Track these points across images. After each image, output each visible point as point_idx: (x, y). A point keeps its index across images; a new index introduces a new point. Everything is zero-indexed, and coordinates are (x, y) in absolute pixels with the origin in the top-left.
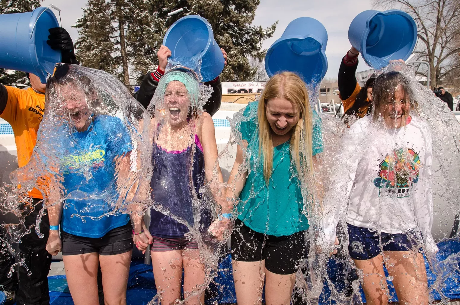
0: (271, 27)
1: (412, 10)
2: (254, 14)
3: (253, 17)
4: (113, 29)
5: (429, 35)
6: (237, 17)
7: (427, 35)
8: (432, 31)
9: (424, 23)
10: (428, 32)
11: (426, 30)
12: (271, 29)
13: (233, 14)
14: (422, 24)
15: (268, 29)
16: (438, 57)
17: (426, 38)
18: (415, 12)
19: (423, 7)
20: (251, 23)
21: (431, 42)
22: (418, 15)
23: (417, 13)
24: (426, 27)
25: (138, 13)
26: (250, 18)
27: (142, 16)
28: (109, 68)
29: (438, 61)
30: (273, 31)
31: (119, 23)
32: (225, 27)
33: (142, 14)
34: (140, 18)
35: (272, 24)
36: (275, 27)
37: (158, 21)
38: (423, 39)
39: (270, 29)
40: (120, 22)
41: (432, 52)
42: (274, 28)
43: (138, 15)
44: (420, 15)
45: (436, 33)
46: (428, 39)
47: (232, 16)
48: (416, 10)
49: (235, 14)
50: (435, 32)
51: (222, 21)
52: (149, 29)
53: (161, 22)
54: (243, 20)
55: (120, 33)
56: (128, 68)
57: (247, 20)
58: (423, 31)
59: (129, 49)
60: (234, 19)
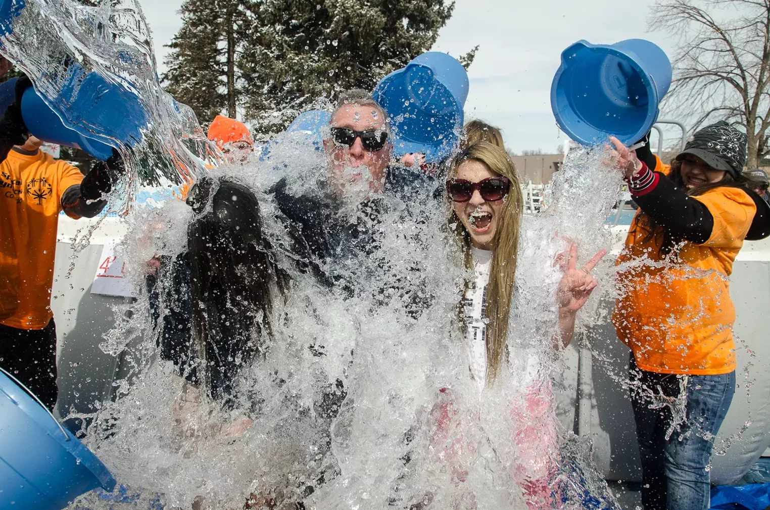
0: (466, 56)
1: (720, 35)
2: (438, 35)
3: (434, 39)
4: (218, 52)
5: (748, 79)
6: (408, 38)
7: (744, 78)
8: (753, 73)
9: (740, 59)
10: (746, 74)
11: (742, 71)
12: (466, 59)
13: (401, 33)
14: (736, 59)
15: (461, 59)
16: (764, 119)
17: (741, 83)
18: (725, 40)
19: (738, 31)
20: (430, 47)
21: (752, 92)
22: (729, 44)
23: (727, 41)
24: (743, 64)
25: (256, 26)
26: (429, 39)
27: (263, 32)
28: (206, 112)
29: (763, 124)
30: (470, 62)
31: (227, 42)
32: (388, 53)
33: (263, 29)
34: (259, 34)
35: (469, 51)
36: (473, 56)
37: (282, 39)
38: (737, 86)
39: (464, 58)
40: (229, 41)
41: (752, 109)
42: (471, 57)
43: (257, 29)
44: (732, 44)
45: (760, 76)
46: (746, 85)
47: (400, 35)
48: (726, 35)
49: (404, 33)
50: (758, 74)
51: (384, 44)
52: (266, 53)
53: (286, 41)
54: (417, 43)
55: (229, 58)
56: (237, 113)
57: (424, 43)
58: (738, 71)
59: (240, 84)
60: (403, 40)
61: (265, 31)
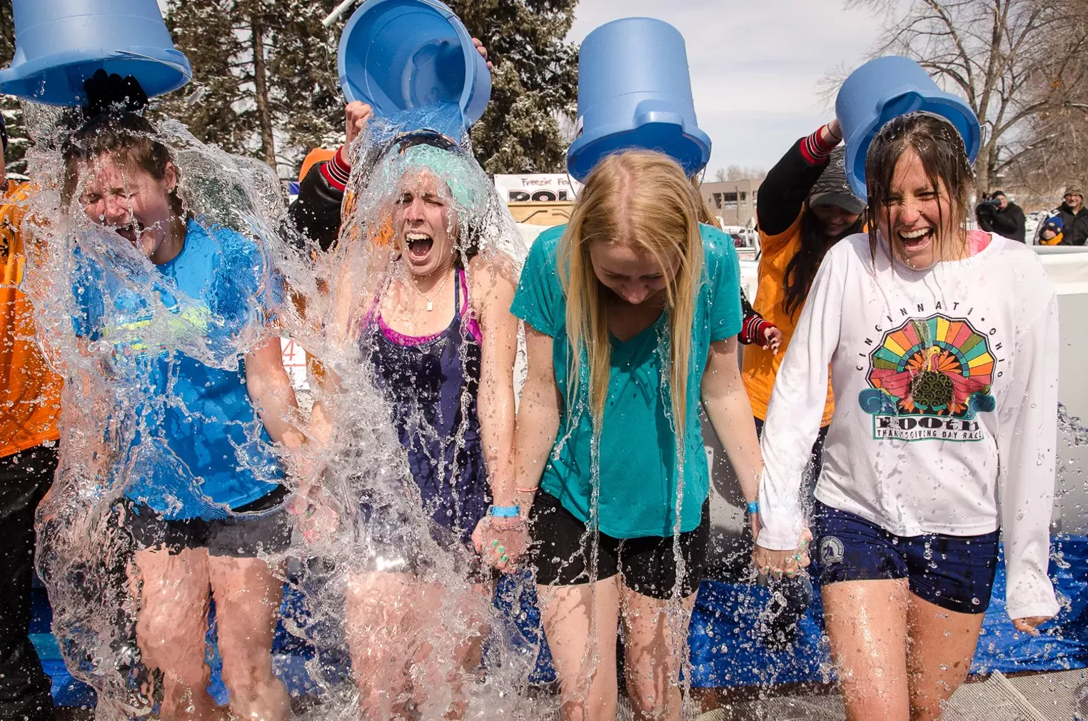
1: (935, 12)
2: (573, 17)
3: (568, 22)
4: (237, 46)
5: (975, 71)
6: (532, 23)
7: (969, 71)
8: (980, 62)
9: (963, 44)
10: (971, 64)
11: (967, 61)
13: (522, 15)
14: (959, 46)
16: (994, 123)
17: (966, 79)
18: (944, 18)
19: (962, 7)
20: (564, 36)
21: (979, 88)
22: (949, 25)
23: (947, 20)
24: (967, 51)
25: (297, 7)
26: (562, 24)
27: (308, 15)
28: (227, 139)
29: (993, 130)
31: (250, 32)
32: (504, 44)
33: (307, 10)
34: (301, 19)
38: (960, 80)
40: (253, 30)
41: (981, 111)
43: (298, 11)
44: (953, 25)
45: (989, 68)
46: (971, 80)
47: (521, 18)
48: (946, 14)
49: (526, 15)
50: (987, 64)
51: (497, 31)
52: (323, 47)
54: (545, 29)
55: (255, 56)
56: (274, 137)
57: (555, 29)
58: (961, 61)
59: (276, 93)
60: (525, 25)
61: (310, 14)
